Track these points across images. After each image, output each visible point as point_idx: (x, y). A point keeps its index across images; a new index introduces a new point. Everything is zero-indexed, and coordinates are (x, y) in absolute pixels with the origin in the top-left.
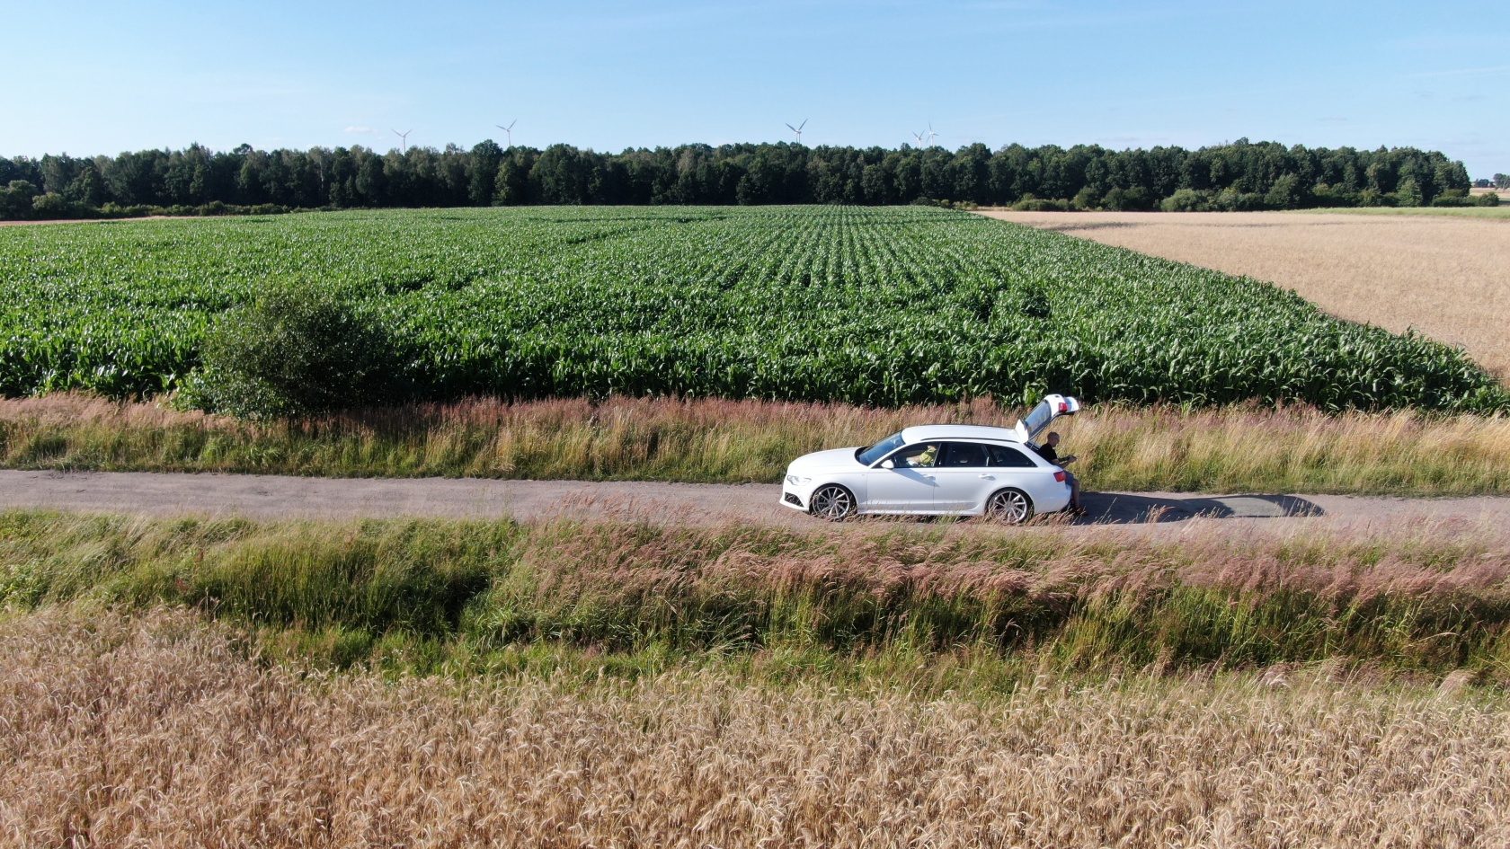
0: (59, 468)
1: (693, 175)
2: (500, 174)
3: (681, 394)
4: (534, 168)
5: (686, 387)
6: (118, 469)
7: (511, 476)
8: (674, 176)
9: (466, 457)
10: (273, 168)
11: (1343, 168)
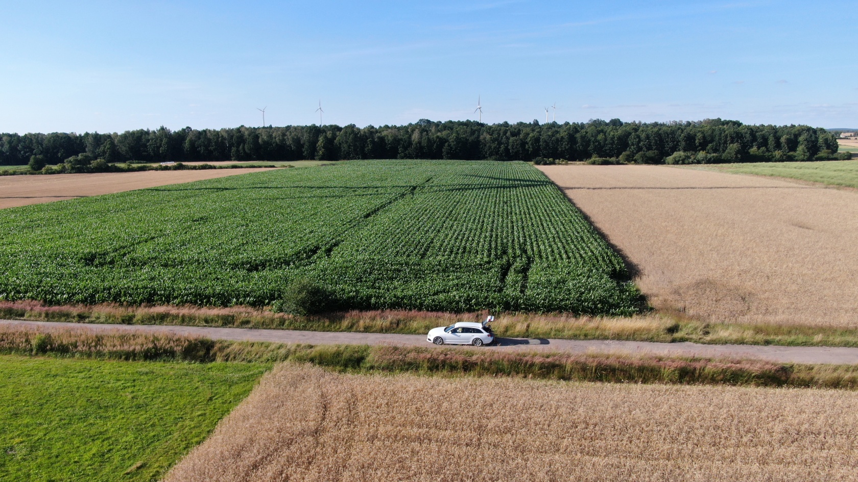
0: (249, 328)
1: (420, 143)
2: (319, 143)
3: (405, 309)
4: (337, 139)
5: (407, 306)
6: (264, 329)
7: (363, 332)
8: (410, 143)
9: (352, 327)
10: (202, 140)
11: (768, 138)
